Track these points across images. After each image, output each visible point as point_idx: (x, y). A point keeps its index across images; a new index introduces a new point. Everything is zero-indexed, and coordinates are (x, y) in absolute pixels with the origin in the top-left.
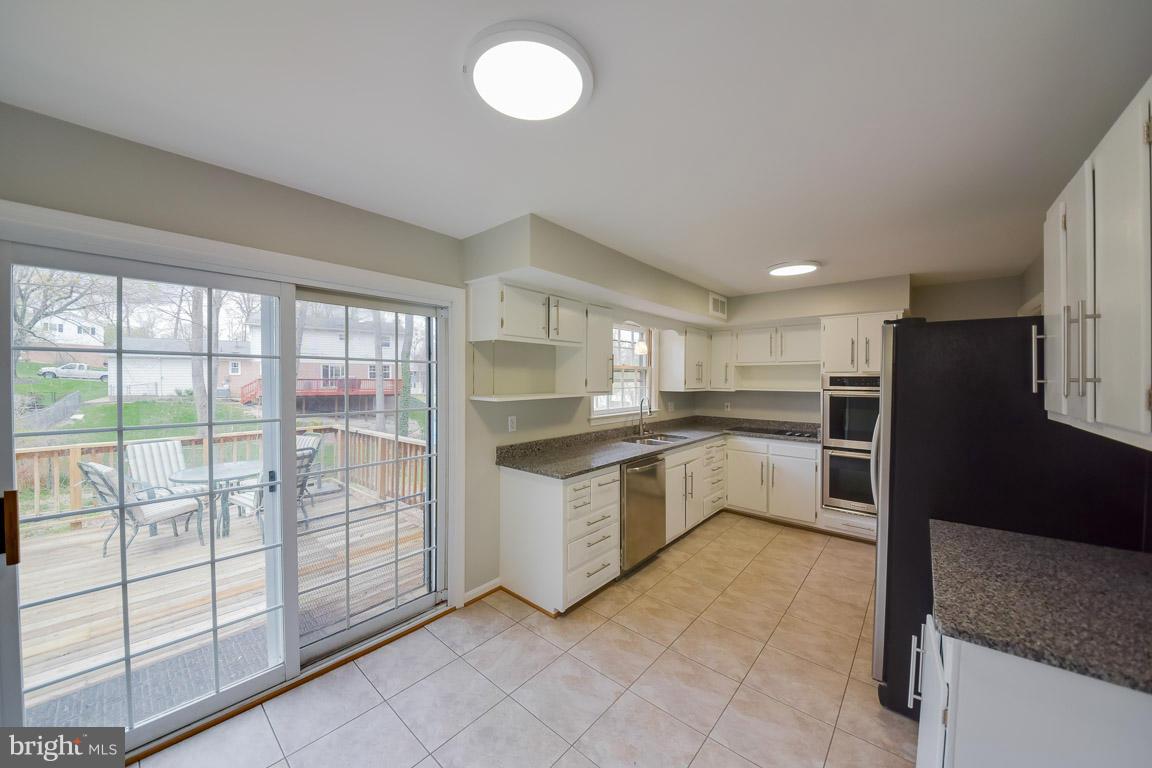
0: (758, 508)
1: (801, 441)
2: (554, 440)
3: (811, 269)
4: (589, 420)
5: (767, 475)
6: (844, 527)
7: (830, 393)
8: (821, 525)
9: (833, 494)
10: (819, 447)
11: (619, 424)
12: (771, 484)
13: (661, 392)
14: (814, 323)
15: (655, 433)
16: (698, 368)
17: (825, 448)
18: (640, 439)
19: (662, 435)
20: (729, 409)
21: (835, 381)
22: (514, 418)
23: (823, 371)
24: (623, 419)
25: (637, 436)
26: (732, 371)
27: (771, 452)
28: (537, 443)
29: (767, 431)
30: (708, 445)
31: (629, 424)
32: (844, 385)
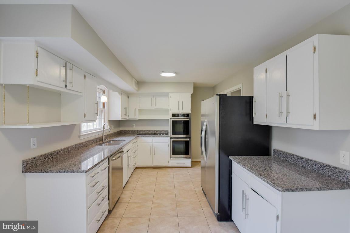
0: (149, 164)
1: (164, 137)
2: (61, 150)
3: (173, 75)
4: (79, 136)
5: (153, 151)
6: (177, 164)
7: (172, 119)
8: (170, 165)
9: (173, 154)
10: (169, 138)
11: (93, 137)
12: (154, 154)
13: (109, 120)
14: (167, 95)
15: (109, 140)
16: (125, 110)
17: (171, 138)
18: (104, 143)
19: (112, 140)
20: (134, 127)
21: (174, 115)
22: (35, 139)
23: (170, 112)
24: (94, 135)
25: (101, 142)
26: (137, 112)
27: (153, 142)
28: (51, 154)
29: (149, 134)
30: (133, 142)
31: (97, 137)
32: (176, 116)
